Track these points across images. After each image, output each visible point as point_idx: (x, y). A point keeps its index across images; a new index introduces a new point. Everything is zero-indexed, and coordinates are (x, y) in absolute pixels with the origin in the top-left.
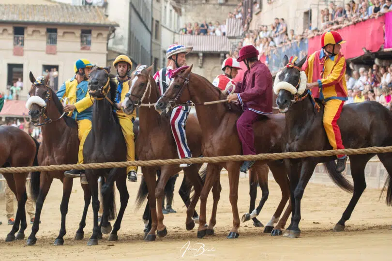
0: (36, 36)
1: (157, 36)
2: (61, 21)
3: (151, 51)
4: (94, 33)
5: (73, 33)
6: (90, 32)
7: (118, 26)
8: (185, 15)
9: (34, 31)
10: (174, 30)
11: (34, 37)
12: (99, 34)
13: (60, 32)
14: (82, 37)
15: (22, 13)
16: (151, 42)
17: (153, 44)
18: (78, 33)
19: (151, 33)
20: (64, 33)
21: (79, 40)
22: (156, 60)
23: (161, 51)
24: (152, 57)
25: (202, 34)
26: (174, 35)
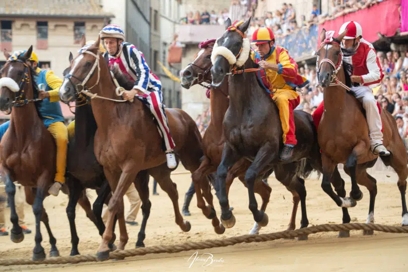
0: (25, 30)
1: (156, 27)
2: (52, 13)
3: (150, 43)
4: (88, 26)
5: (65, 26)
6: (83, 24)
7: (114, 17)
8: (186, 3)
9: (22, 25)
10: (173, 20)
11: (23, 32)
12: (94, 27)
13: (51, 25)
14: (75, 29)
15: (9, 6)
16: (150, 34)
17: (152, 36)
18: (71, 25)
19: (149, 24)
20: (56, 26)
21: (72, 33)
22: (156, 53)
23: (161, 43)
24: (151, 50)
25: (205, 23)
26: (174, 25)
